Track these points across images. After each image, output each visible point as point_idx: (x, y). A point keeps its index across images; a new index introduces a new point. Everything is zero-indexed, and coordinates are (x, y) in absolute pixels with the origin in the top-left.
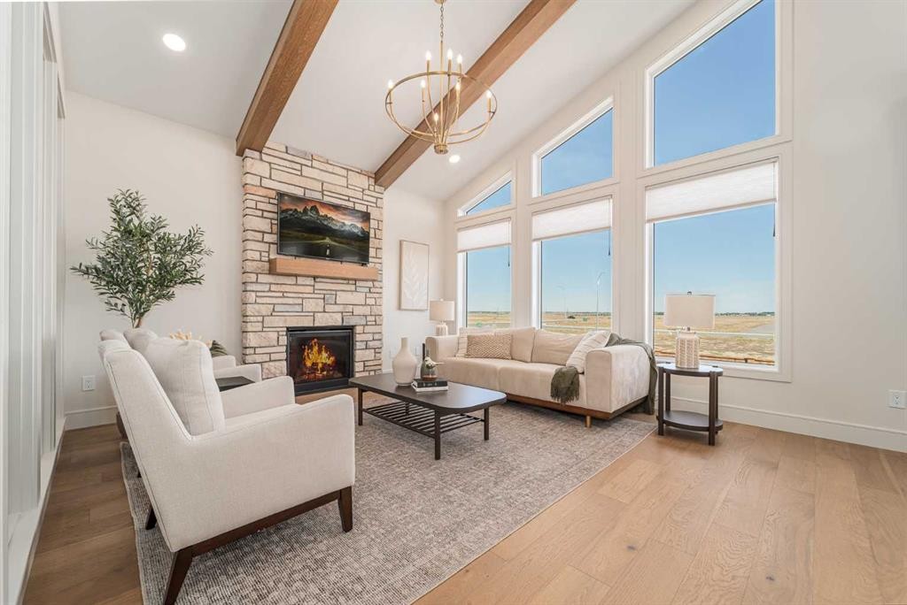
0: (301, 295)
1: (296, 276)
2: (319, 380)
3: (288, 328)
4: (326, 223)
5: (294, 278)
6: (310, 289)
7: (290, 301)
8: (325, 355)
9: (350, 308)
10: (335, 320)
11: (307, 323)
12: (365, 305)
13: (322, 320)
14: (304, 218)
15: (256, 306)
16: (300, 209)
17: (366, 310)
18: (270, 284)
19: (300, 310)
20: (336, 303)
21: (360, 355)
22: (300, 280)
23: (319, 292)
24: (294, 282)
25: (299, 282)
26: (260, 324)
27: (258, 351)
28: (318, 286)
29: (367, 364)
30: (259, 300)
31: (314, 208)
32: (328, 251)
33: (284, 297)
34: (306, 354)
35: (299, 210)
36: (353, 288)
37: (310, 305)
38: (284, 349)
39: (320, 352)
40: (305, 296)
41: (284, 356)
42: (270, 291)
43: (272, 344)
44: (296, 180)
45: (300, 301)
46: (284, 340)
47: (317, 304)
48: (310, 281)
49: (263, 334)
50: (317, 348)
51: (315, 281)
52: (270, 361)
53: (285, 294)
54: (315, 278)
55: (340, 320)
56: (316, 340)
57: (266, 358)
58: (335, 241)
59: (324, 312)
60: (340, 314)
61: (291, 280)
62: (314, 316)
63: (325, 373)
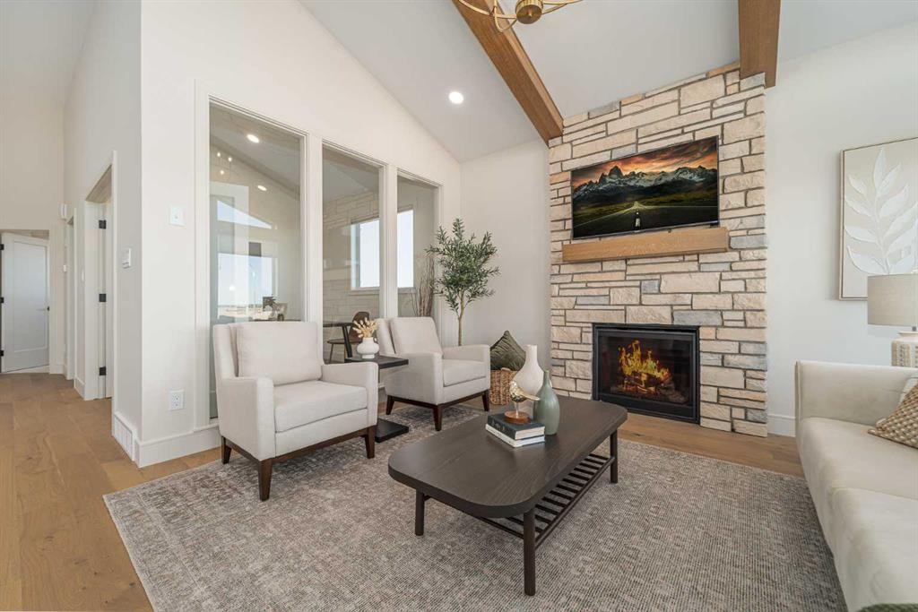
0: (607, 284)
1: (601, 261)
2: (643, 397)
3: (594, 324)
4: (632, 183)
5: (599, 264)
6: (621, 276)
7: (594, 292)
8: (651, 363)
9: (687, 298)
10: (662, 317)
11: (617, 319)
12: (720, 292)
13: (637, 317)
14: (601, 188)
15: (559, 299)
16: (596, 180)
17: (723, 302)
18: (573, 274)
19: (607, 302)
20: (660, 292)
21: (710, 375)
22: (607, 266)
23: (631, 278)
24: (600, 269)
25: (604, 269)
26: (563, 318)
27: (561, 346)
28: (631, 270)
29: (723, 392)
30: (562, 293)
31: (616, 171)
32: (638, 221)
33: (587, 288)
34: (623, 358)
35: (594, 181)
36: (694, 266)
37: (619, 297)
38: (590, 348)
39: (643, 358)
40: (613, 284)
41: (590, 356)
42: (572, 282)
43: (574, 341)
44: (600, 145)
45: (606, 292)
46: (589, 337)
47: (629, 295)
48: (621, 265)
49: (565, 329)
50: (639, 352)
51: (627, 265)
52: (573, 359)
53: (589, 285)
54: (626, 259)
55: (668, 316)
56: (637, 342)
57: (569, 355)
58: (649, 204)
59: (641, 304)
60: (668, 308)
61: (596, 267)
62: (625, 310)
63: (652, 389)
